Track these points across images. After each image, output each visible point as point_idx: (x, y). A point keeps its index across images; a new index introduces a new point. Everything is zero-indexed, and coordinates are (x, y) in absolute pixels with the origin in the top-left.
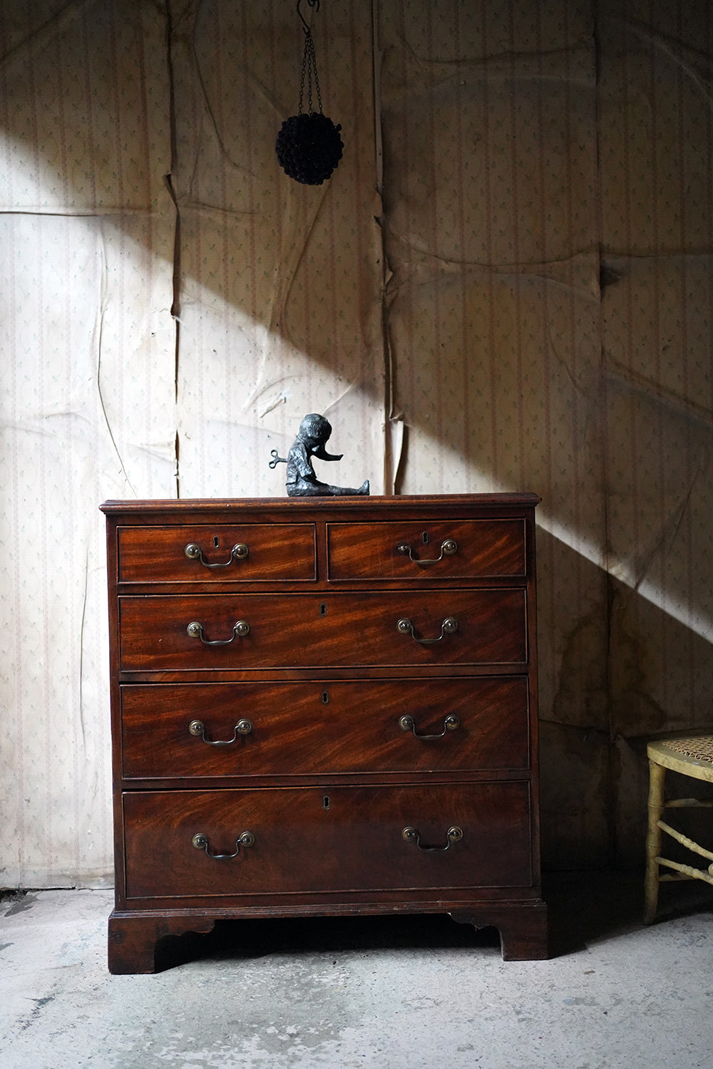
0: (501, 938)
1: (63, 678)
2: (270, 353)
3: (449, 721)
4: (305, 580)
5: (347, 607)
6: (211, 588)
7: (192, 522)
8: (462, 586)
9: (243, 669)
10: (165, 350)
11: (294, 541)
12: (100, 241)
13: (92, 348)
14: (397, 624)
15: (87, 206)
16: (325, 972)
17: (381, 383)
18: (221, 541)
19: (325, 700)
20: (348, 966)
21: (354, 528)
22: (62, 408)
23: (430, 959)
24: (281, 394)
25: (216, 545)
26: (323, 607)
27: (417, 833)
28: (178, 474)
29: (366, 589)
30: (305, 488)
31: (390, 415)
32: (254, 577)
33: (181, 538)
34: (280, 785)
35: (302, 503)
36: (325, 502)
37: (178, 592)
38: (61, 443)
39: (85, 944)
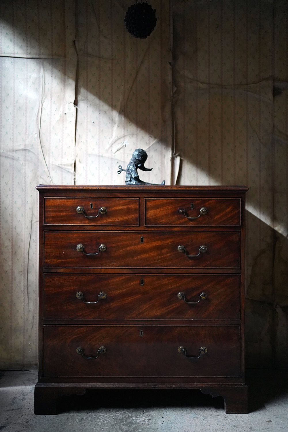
0: (225, 403)
1: (19, 272)
2: (119, 124)
3: (202, 295)
4: (133, 225)
5: (153, 239)
6: (88, 228)
7: (80, 196)
8: (210, 230)
9: (103, 267)
10: (71, 121)
11: (129, 206)
12: (42, 70)
13: (37, 119)
14: (177, 248)
15: (36, 54)
16: (139, 416)
17: (170, 139)
18: (93, 206)
19: (142, 283)
20: (150, 413)
21: (158, 201)
22: (22, 147)
23: (190, 411)
24: (123, 143)
25: (91, 207)
26: (142, 239)
27: (185, 349)
28: (75, 179)
29: (163, 230)
30: (135, 183)
31: (174, 154)
32: (109, 223)
33: (75, 203)
34: (119, 324)
35: (133, 188)
36: (144, 188)
37: (73, 229)
38: (21, 163)
39: (24, 398)
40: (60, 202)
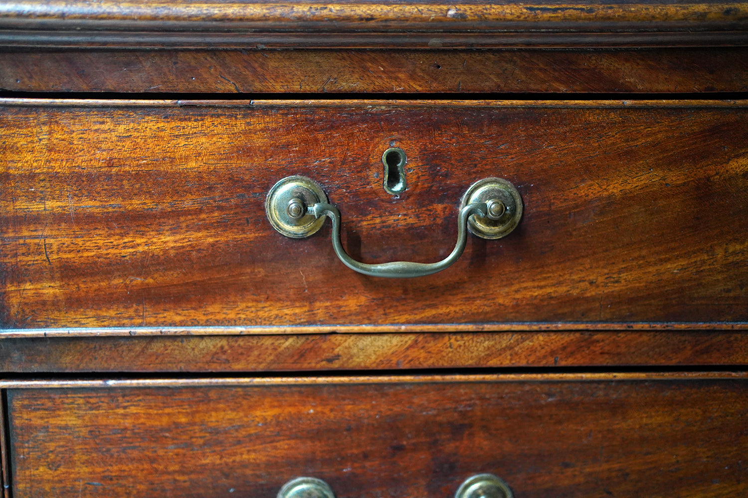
25: (392, 182)
33: (247, 152)
37: (238, 367)
40: (121, 138)
